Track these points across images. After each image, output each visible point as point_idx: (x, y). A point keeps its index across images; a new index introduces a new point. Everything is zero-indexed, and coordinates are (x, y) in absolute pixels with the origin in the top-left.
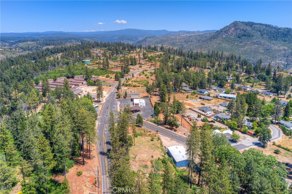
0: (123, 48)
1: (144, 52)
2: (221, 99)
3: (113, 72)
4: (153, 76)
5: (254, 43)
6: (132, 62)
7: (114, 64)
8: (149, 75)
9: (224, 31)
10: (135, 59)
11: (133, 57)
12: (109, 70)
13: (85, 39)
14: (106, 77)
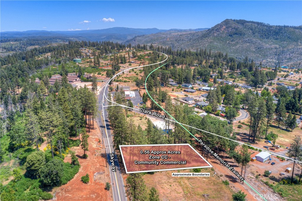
0: (112, 47)
1: (133, 51)
2: (203, 91)
3: (104, 69)
4: (143, 73)
5: (246, 42)
6: (122, 60)
7: (105, 63)
8: (138, 72)
9: (215, 29)
10: (124, 57)
11: (123, 56)
12: (100, 68)
13: (70, 38)
14: (98, 74)
